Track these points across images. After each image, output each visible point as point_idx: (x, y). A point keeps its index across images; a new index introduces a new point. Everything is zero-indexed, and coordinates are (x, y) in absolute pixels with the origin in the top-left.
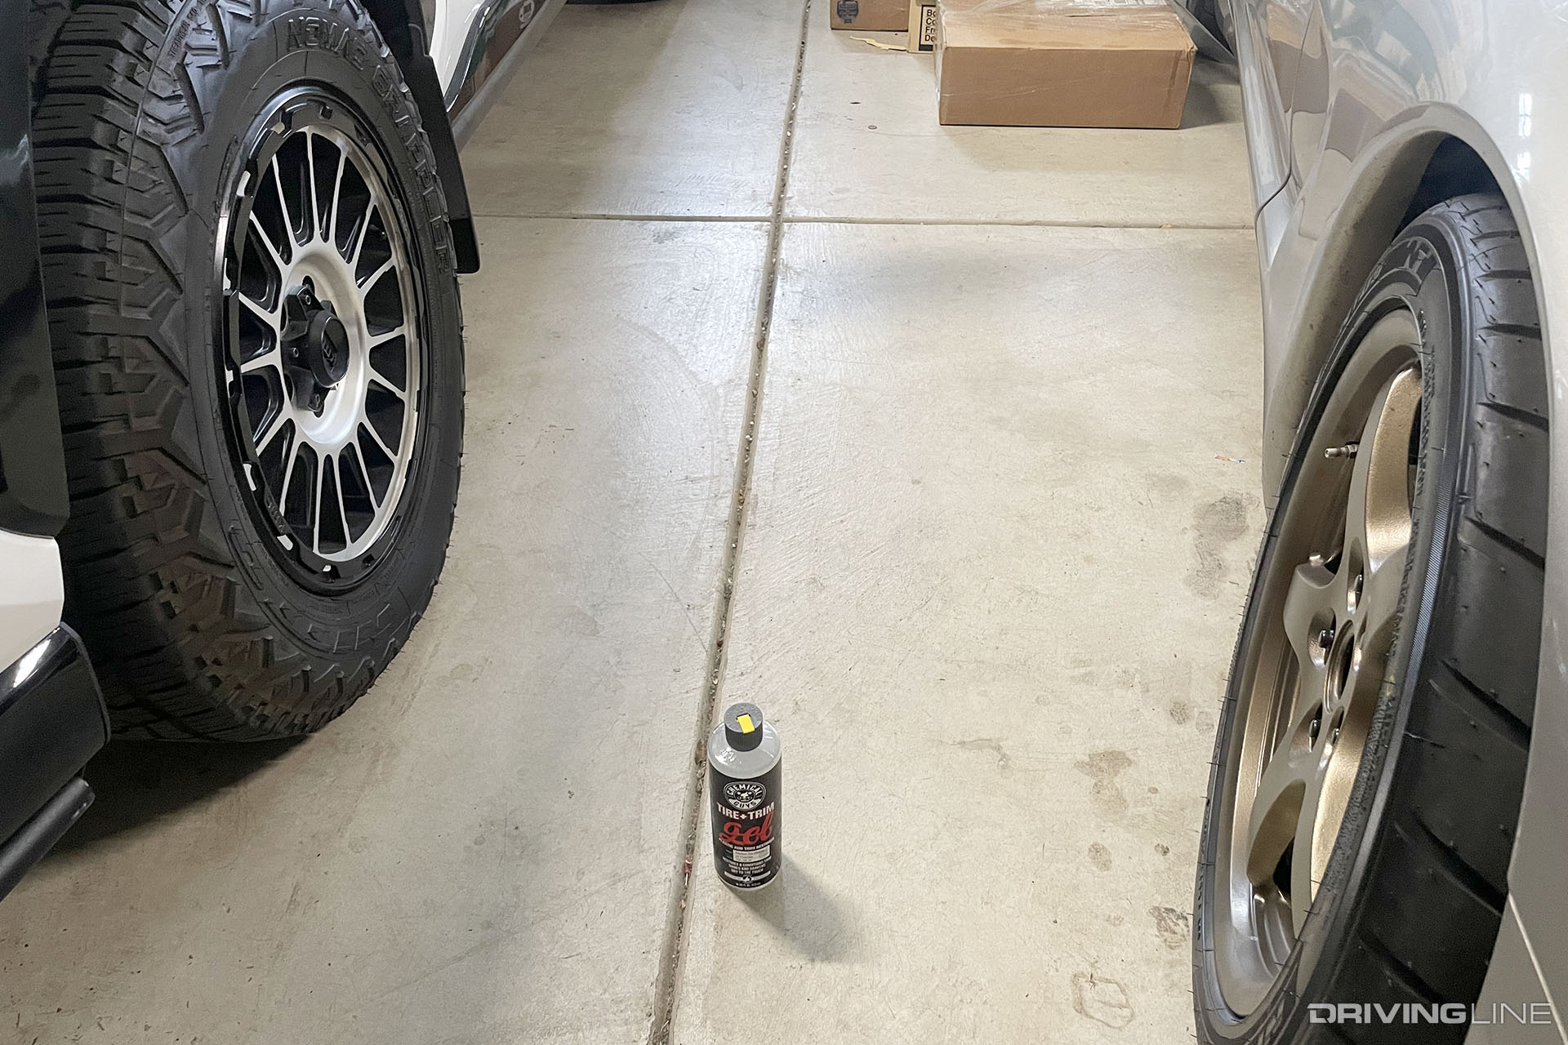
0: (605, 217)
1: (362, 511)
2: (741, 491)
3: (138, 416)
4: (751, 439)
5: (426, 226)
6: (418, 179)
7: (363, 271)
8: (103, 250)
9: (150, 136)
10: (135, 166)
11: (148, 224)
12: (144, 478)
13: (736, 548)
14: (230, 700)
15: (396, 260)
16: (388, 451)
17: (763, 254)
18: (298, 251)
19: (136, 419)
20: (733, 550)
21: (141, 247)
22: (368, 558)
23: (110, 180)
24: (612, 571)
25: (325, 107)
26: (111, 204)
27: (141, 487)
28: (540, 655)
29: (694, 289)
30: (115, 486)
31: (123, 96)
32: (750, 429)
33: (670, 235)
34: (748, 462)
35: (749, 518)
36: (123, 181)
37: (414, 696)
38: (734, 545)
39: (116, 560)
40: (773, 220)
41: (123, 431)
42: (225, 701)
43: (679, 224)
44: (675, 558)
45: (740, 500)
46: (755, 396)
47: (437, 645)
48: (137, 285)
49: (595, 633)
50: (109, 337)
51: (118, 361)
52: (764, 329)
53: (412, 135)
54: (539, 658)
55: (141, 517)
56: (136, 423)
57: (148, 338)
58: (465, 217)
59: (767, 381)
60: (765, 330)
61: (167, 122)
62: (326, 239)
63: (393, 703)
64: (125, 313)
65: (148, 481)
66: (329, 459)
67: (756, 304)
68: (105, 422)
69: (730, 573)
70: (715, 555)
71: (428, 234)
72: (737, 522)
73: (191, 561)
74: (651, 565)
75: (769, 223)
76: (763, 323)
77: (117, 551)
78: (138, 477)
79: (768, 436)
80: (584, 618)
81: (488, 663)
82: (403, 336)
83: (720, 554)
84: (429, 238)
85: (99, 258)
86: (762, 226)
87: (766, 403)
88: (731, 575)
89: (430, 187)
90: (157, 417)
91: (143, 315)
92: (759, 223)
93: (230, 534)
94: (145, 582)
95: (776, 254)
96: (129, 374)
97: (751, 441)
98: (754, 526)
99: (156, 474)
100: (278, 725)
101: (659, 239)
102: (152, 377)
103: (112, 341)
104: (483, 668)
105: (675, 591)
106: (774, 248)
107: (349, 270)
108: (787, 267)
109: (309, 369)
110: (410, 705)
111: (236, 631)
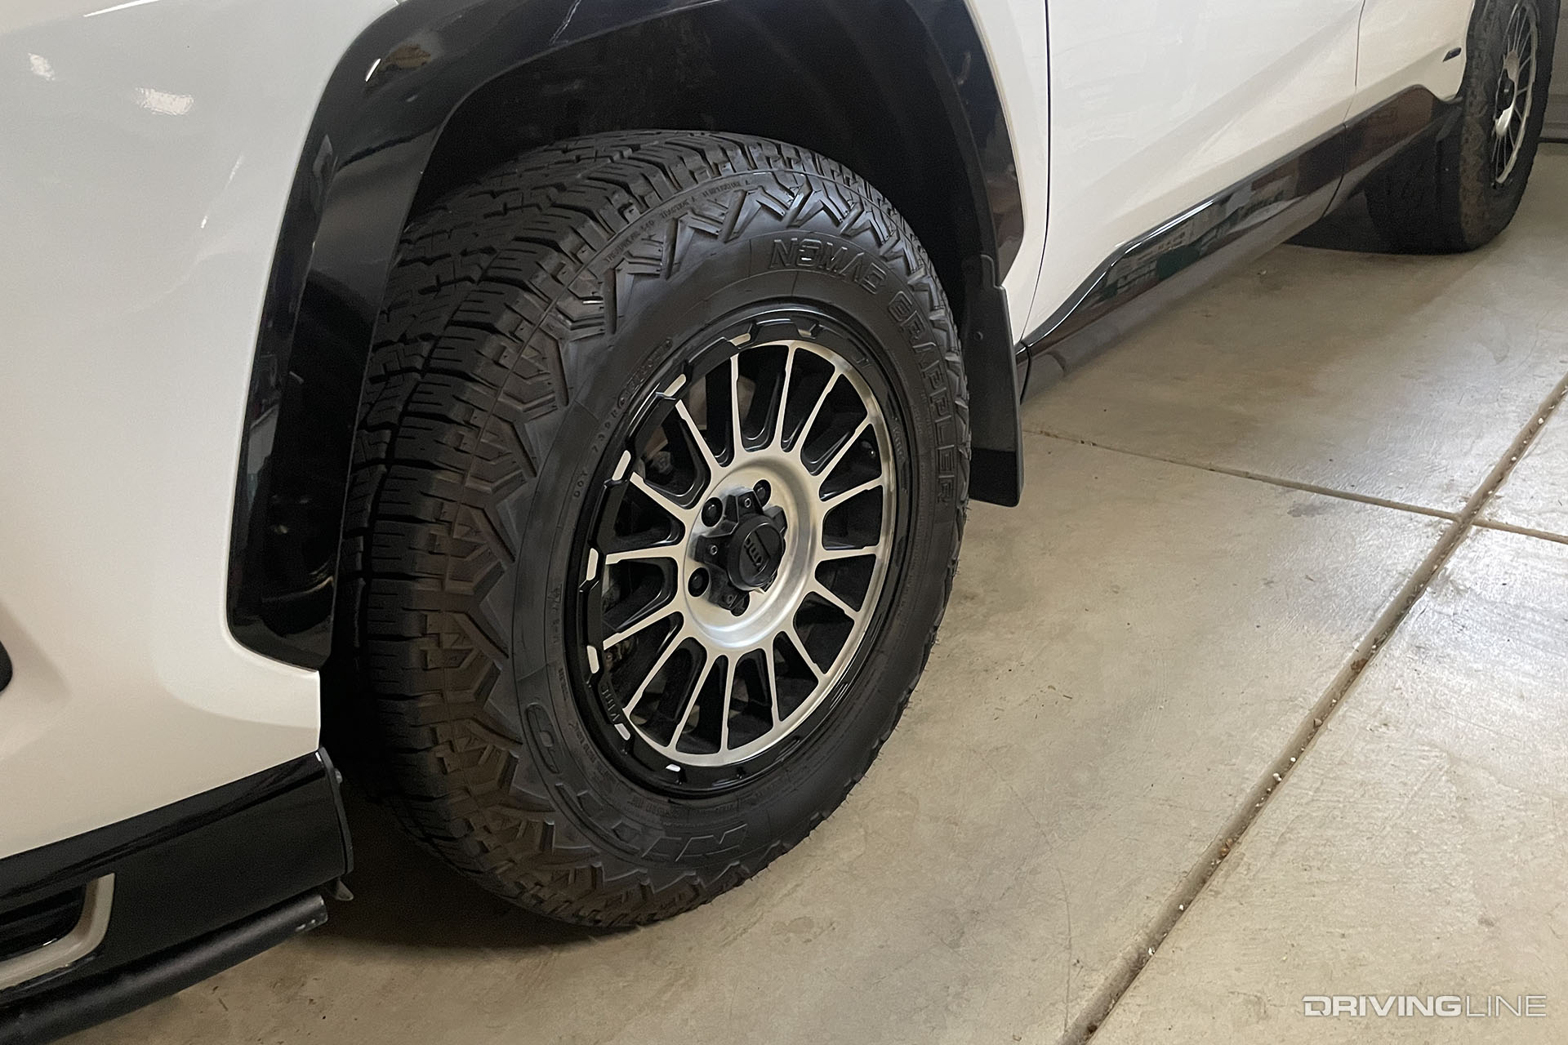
0: (1248, 476)
1: (753, 718)
2: (1230, 840)
3: (453, 578)
4: (1280, 779)
5: (933, 453)
6: (932, 405)
7: (830, 487)
8: (468, 424)
9: (551, 330)
10: (527, 354)
11: (520, 408)
12: (444, 637)
13: (1183, 912)
14: (500, 870)
15: (886, 479)
16: (814, 668)
17: (1423, 557)
18: (741, 454)
19: (451, 582)
20: (1175, 915)
21: (506, 427)
22: (739, 769)
23: (497, 363)
24: (1016, 879)
25: (817, 326)
26: (492, 386)
27: (439, 644)
28: (884, 944)
29: (1307, 577)
30: (417, 637)
31: (541, 292)
32: (1285, 767)
33: (1312, 510)
34: (1260, 808)
35: (1216, 881)
36: (510, 366)
37: (745, 930)
38: (1181, 907)
39: (403, 705)
40: (1460, 520)
41: (435, 590)
42: (496, 868)
43: (1332, 499)
44: (1097, 893)
45: (1222, 853)
46: (1316, 727)
47: (797, 886)
48: (489, 460)
49: (954, 945)
50: (445, 502)
51: (450, 525)
52: (1375, 647)
53: (934, 361)
54: (882, 947)
55: (431, 672)
56: (450, 586)
57: (483, 510)
58: (1012, 450)
59: (1340, 713)
60: (1376, 649)
61: (575, 320)
62: (788, 447)
63: (723, 929)
64: (469, 483)
65: (448, 641)
66: (722, 661)
67: (1379, 615)
68: (422, 577)
69: (1156, 941)
70: (1145, 911)
71: (933, 461)
72: (1202, 879)
73: (476, 728)
74: (1063, 890)
75: (1451, 522)
76: (1376, 640)
77: (405, 698)
78: (438, 635)
79: (1301, 783)
80: (953, 922)
81: (831, 928)
82: (873, 557)
83: (1155, 912)
84: (933, 465)
85: (463, 431)
86: (1440, 523)
87: (1323, 741)
88: (1156, 944)
89: (946, 415)
90: (473, 585)
91: (488, 488)
92: (1437, 518)
93: (527, 711)
94: (425, 732)
95: (1442, 560)
96: (457, 539)
97: (1279, 782)
98: (1217, 893)
99: (456, 636)
100: (560, 910)
101: (1296, 512)
102: (475, 547)
103: (447, 506)
104: (823, 931)
105: (1073, 934)
106: (1444, 551)
107: (813, 483)
108: (1447, 579)
109: (726, 569)
110: (735, 939)
111: (509, 806)
